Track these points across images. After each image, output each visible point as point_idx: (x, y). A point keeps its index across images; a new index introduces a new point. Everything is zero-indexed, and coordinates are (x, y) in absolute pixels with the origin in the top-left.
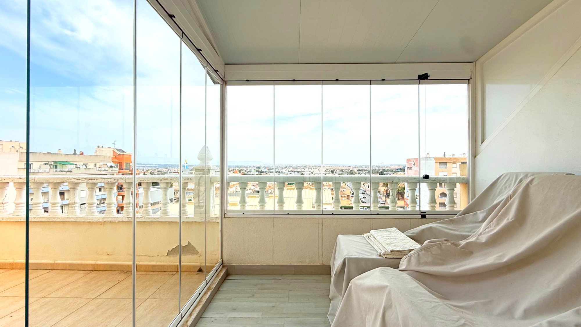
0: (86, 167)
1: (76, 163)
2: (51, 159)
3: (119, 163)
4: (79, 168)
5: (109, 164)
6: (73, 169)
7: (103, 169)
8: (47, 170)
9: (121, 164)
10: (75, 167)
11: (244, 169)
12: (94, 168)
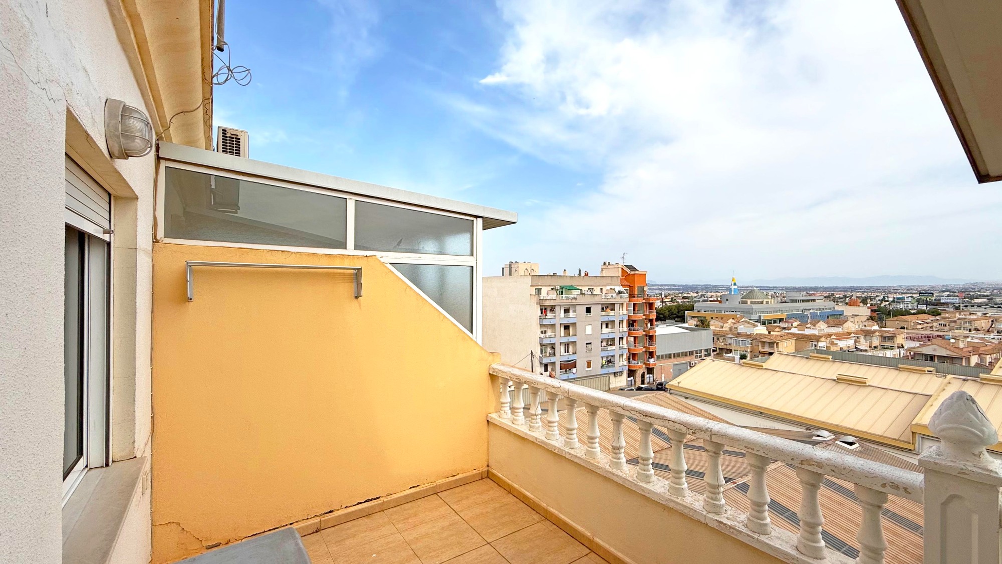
0: (591, 293)
1: (580, 288)
2: (558, 283)
3: (629, 286)
4: (584, 294)
5: (618, 289)
6: (578, 296)
7: (610, 296)
8: (554, 298)
9: (632, 288)
10: (579, 293)
11: (877, 296)
12: (600, 294)
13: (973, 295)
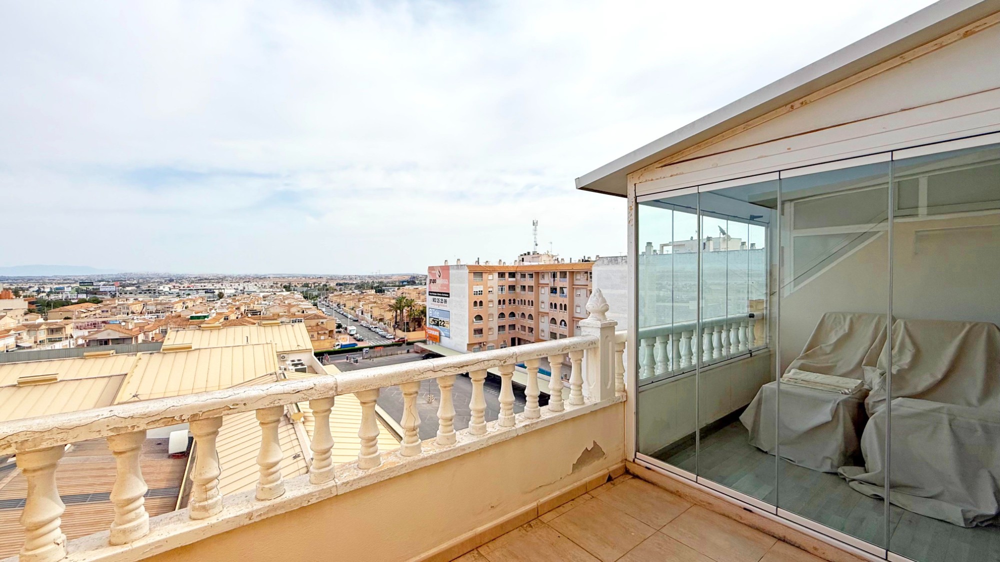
13: (125, 284)
